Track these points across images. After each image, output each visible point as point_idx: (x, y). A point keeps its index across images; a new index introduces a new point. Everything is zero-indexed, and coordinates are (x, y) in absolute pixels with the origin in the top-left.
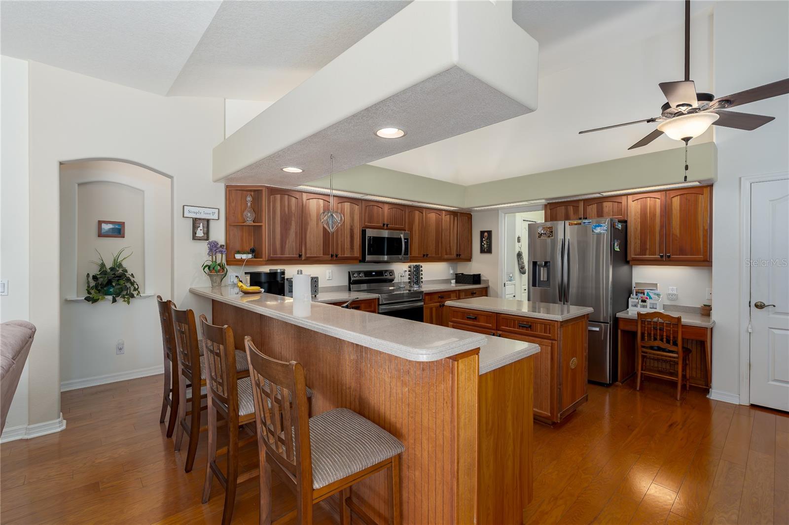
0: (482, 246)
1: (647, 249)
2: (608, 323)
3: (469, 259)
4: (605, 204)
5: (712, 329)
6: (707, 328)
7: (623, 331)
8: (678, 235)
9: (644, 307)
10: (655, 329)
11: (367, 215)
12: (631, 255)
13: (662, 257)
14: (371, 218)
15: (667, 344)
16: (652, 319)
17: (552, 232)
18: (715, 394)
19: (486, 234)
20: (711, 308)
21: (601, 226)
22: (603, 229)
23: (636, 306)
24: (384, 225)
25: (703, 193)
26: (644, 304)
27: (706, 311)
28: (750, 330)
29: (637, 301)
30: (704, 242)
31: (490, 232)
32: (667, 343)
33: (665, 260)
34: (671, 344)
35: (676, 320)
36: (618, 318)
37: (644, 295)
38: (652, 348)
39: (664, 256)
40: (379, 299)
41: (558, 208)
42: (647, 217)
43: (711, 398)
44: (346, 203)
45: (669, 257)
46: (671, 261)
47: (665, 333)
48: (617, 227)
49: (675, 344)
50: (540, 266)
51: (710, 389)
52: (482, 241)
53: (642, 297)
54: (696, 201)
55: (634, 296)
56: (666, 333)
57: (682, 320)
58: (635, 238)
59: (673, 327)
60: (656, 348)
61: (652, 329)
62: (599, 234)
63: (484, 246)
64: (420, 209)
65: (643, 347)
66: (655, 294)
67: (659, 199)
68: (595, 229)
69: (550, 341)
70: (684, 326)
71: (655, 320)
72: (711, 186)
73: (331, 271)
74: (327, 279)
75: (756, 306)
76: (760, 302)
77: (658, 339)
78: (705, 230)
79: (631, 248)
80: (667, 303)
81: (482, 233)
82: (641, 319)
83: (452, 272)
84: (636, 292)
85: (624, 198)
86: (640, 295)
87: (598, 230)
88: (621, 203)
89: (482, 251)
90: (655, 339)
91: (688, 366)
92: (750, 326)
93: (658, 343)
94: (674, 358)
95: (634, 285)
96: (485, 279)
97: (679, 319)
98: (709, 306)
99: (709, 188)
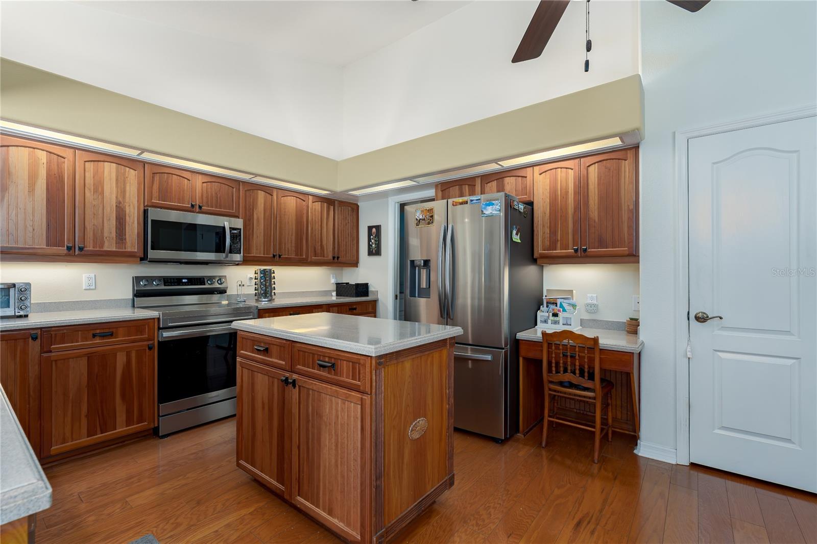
0: (369, 246)
1: (558, 241)
2: (503, 349)
3: (355, 264)
4: (507, 180)
5: (640, 354)
6: (633, 353)
7: (524, 358)
8: (597, 220)
9: (556, 323)
10: (565, 356)
11: (156, 187)
12: (539, 250)
13: (576, 251)
14: (165, 193)
15: (580, 378)
16: (561, 342)
17: (432, 216)
18: (646, 449)
19: (374, 230)
20: (639, 322)
21: (493, 204)
22: (496, 210)
23: (546, 322)
24: (192, 206)
25: (627, 157)
26: (556, 319)
27: (633, 327)
28: (689, 355)
29: (547, 314)
30: (629, 227)
31: (378, 228)
32: (580, 376)
33: (580, 255)
34: (586, 378)
35: (592, 343)
36: (518, 340)
37: (556, 306)
38: (561, 384)
39: (579, 250)
40: (159, 319)
41: (451, 188)
42: (558, 195)
43: (640, 454)
44: (106, 164)
45: (585, 250)
46: (587, 257)
47: (577, 361)
48: (516, 207)
49: (591, 377)
50: (419, 266)
51: (639, 441)
52: (369, 240)
53: (553, 310)
54: (619, 170)
55: (544, 308)
56: (579, 361)
57: (601, 341)
58: (544, 226)
59: (588, 353)
60: (566, 384)
61: (561, 355)
62: (491, 216)
63: (372, 246)
64: (268, 190)
65: (551, 382)
66: (569, 304)
67: (572, 169)
68: (485, 208)
69: (359, 395)
70: (603, 351)
71: (565, 341)
72: (636, 148)
73: (93, 275)
74: (84, 288)
75: (697, 318)
76: (702, 313)
77: (569, 371)
78: (630, 211)
79: (538, 239)
80: (586, 316)
81: (370, 228)
82: (547, 340)
83: (333, 281)
84: (547, 303)
85: (529, 170)
86: (552, 307)
87: (489, 211)
88: (526, 177)
89: (370, 253)
90: (565, 371)
91: (610, 407)
92: (689, 347)
93: (568, 377)
94: (590, 398)
95: (545, 293)
96: (373, 290)
97: (596, 340)
98: (637, 320)
99: (634, 150)
